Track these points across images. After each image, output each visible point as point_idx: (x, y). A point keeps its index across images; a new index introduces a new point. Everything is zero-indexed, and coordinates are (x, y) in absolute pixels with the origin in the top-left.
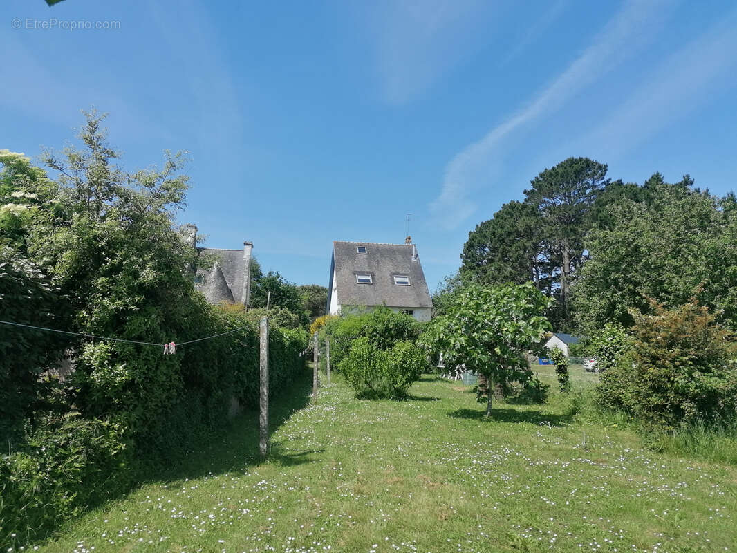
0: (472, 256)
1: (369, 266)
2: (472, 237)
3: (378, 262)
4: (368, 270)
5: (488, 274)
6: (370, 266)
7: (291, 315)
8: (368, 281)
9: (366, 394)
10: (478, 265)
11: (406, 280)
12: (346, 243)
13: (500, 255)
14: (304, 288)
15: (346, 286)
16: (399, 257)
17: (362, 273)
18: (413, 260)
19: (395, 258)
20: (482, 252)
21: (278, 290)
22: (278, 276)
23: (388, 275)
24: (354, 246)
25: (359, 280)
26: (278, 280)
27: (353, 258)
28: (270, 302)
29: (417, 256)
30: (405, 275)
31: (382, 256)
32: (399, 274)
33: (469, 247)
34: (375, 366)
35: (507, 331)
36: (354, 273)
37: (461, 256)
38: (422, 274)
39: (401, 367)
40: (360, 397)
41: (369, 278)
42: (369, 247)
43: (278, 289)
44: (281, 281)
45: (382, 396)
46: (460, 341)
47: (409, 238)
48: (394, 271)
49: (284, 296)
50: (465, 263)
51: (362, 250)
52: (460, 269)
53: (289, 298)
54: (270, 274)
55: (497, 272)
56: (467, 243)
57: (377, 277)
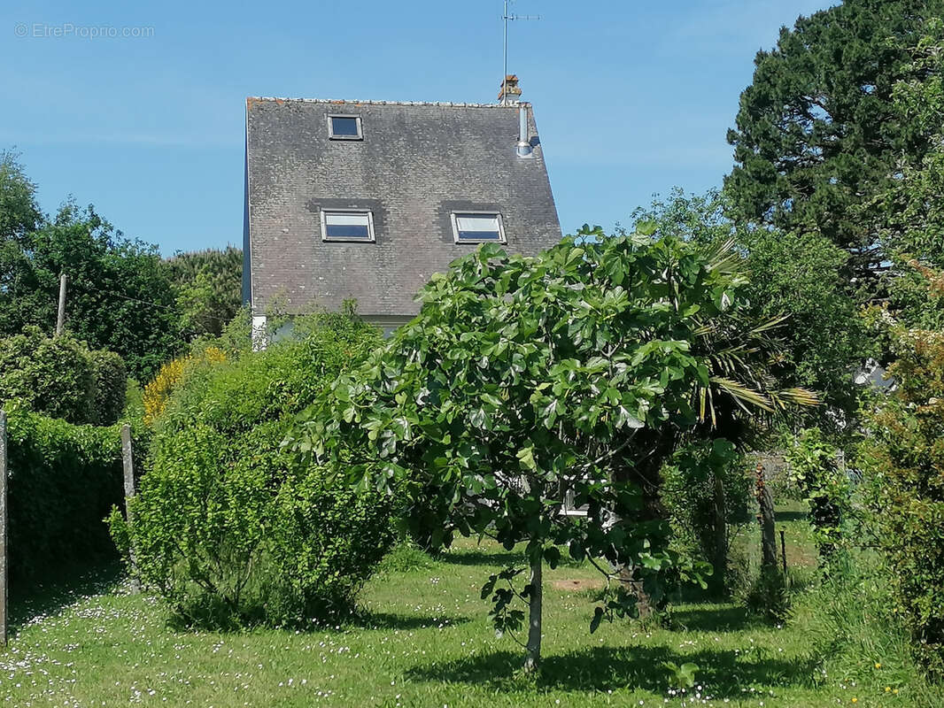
0: (766, 135)
1: (367, 179)
2: (766, 69)
3: (398, 166)
4: (362, 195)
5: (817, 195)
6: (370, 181)
7: (85, 353)
8: (362, 231)
9: (196, 615)
10: (790, 167)
11: (492, 225)
12: (288, 104)
13: (857, 128)
14: (195, 261)
15: (283, 250)
16: (475, 148)
17: (341, 206)
18: (522, 155)
19: (459, 153)
20: (798, 119)
21: (96, 270)
22: (96, 222)
23: (430, 208)
24: (318, 111)
25: (332, 230)
26: (95, 235)
27: (313, 154)
28: (68, 310)
29: (534, 142)
30: (490, 207)
31: (413, 144)
32: (468, 204)
33: (757, 103)
34: (221, 520)
35: (547, 392)
36: (314, 206)
37: (731, 137)
38: (549, 202)
39: (316, 519)
40: (181, 622)
41: (364, 221)
42: (372, 115)
43: (93, 264)
44: (104, 239)
45: (255, 616)
46: (397, 430)
47: (512, 82)
48: (450, 197)
49: (117, 288)
50: (742, 159)
51: (344, 124)
52: (727, 180)
53: (132, 294)
54: (64, 216)
55: (847, 190)
56: (749, 90)
57: (391, 218)
